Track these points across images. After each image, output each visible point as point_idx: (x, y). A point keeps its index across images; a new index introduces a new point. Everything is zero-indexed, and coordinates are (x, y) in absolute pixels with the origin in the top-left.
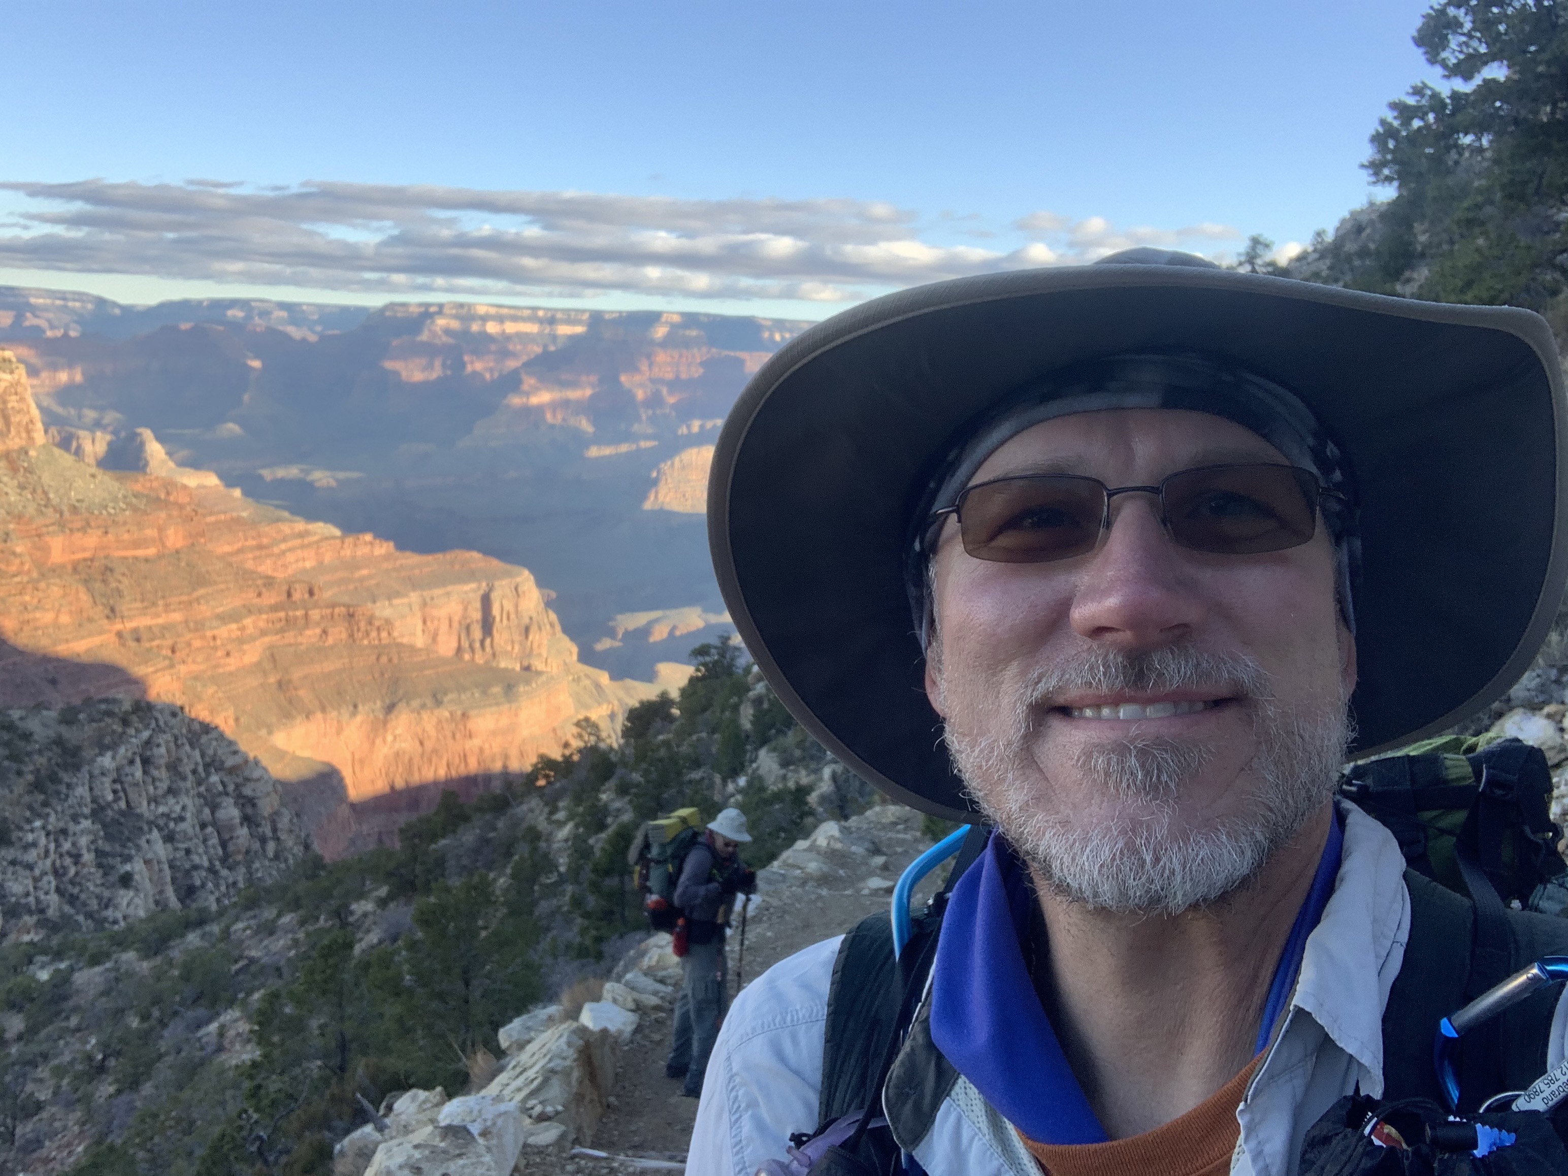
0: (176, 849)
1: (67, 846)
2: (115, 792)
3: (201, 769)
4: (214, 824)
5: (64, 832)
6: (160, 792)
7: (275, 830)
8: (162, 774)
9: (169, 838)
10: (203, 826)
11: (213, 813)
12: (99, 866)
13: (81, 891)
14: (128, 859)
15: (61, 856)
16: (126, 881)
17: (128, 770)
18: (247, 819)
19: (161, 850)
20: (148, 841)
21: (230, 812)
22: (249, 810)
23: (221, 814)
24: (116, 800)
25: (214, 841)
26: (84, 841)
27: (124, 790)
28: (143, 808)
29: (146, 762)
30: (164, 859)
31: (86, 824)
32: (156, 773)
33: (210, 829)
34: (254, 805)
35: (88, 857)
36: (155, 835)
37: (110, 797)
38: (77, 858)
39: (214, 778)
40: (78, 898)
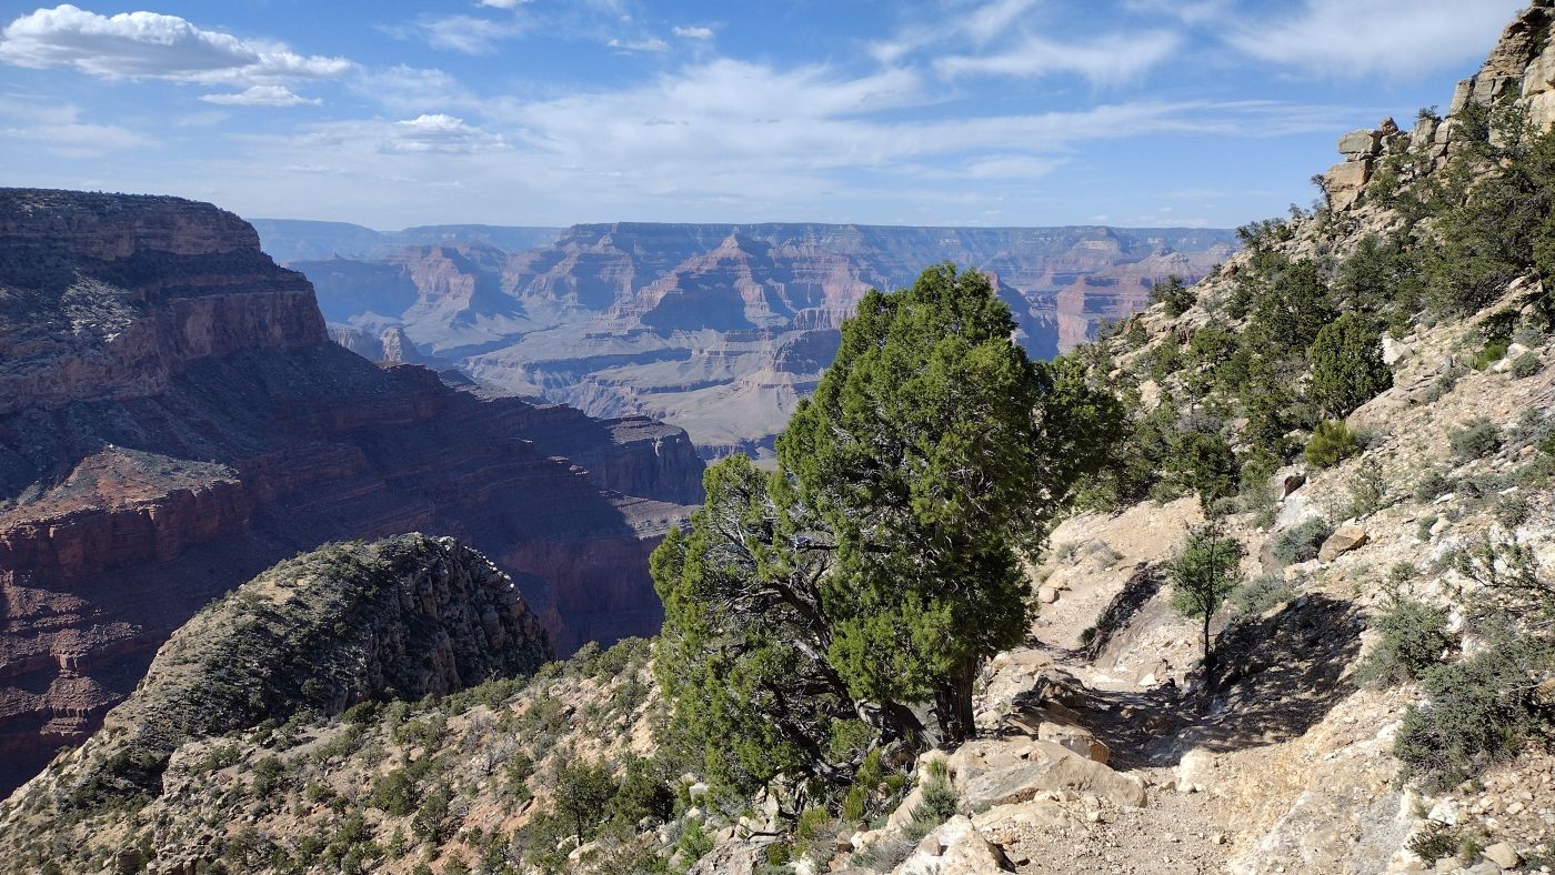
0: (458, 642)
1: (387, 640)
2: (415, 601)
3: (471, 585)
4: (482, 624)
5: (385, 630)
6: (445, 602)
7: (522, 628)
8: (446, 588)
9: (453, 634)
10: (475, 626)
11: (481, 615)
12: (408, 654)
13: (398, 671)
14: (427, 649)
15: (384, 647)
16: (428, 664)
17: (423, 586)
18: (503, 620)
19: (448, 642)
20: (439, 637)
21: (492, 615)
22: (505, 614)
23: (486, 616)
24: (417, 607)
25: (482, 636)
26: (398, 637)
27: (421, 600)
28: (434, 612)
29: (436, 580)
30: (450, 648)
31: (399, 624)
32: (442, 588)
33: (479, 628)
34: (508, 610)
35: (401, 648)
36: (444, 632)
37: (413, 606)
38: (393, 647)
39: (481, 591)
40: (396, 676)
